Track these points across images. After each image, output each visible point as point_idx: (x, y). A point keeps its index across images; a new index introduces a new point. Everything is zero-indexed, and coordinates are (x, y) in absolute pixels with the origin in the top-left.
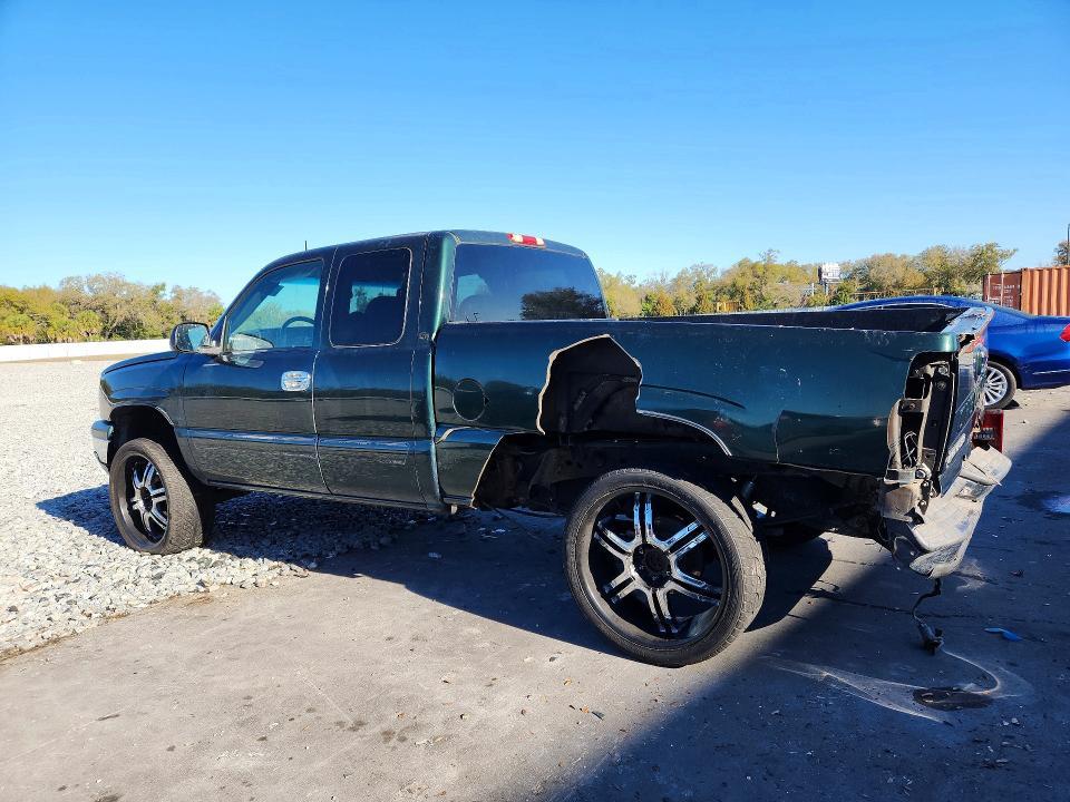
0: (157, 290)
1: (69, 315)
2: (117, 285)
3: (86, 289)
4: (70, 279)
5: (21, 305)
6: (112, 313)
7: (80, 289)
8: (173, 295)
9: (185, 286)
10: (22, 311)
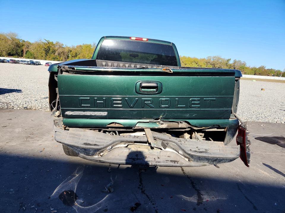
0: (228, 60)
1: (206, 65)
2: (219, 58)
3: (212, 59)
4: (209, 57)
5: (197, 62)
6: (216, 66)
7: (210, 59)
8: (234, 62)
9: (237, 60)
10: (197, 64)
